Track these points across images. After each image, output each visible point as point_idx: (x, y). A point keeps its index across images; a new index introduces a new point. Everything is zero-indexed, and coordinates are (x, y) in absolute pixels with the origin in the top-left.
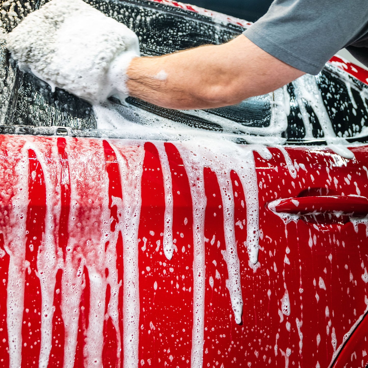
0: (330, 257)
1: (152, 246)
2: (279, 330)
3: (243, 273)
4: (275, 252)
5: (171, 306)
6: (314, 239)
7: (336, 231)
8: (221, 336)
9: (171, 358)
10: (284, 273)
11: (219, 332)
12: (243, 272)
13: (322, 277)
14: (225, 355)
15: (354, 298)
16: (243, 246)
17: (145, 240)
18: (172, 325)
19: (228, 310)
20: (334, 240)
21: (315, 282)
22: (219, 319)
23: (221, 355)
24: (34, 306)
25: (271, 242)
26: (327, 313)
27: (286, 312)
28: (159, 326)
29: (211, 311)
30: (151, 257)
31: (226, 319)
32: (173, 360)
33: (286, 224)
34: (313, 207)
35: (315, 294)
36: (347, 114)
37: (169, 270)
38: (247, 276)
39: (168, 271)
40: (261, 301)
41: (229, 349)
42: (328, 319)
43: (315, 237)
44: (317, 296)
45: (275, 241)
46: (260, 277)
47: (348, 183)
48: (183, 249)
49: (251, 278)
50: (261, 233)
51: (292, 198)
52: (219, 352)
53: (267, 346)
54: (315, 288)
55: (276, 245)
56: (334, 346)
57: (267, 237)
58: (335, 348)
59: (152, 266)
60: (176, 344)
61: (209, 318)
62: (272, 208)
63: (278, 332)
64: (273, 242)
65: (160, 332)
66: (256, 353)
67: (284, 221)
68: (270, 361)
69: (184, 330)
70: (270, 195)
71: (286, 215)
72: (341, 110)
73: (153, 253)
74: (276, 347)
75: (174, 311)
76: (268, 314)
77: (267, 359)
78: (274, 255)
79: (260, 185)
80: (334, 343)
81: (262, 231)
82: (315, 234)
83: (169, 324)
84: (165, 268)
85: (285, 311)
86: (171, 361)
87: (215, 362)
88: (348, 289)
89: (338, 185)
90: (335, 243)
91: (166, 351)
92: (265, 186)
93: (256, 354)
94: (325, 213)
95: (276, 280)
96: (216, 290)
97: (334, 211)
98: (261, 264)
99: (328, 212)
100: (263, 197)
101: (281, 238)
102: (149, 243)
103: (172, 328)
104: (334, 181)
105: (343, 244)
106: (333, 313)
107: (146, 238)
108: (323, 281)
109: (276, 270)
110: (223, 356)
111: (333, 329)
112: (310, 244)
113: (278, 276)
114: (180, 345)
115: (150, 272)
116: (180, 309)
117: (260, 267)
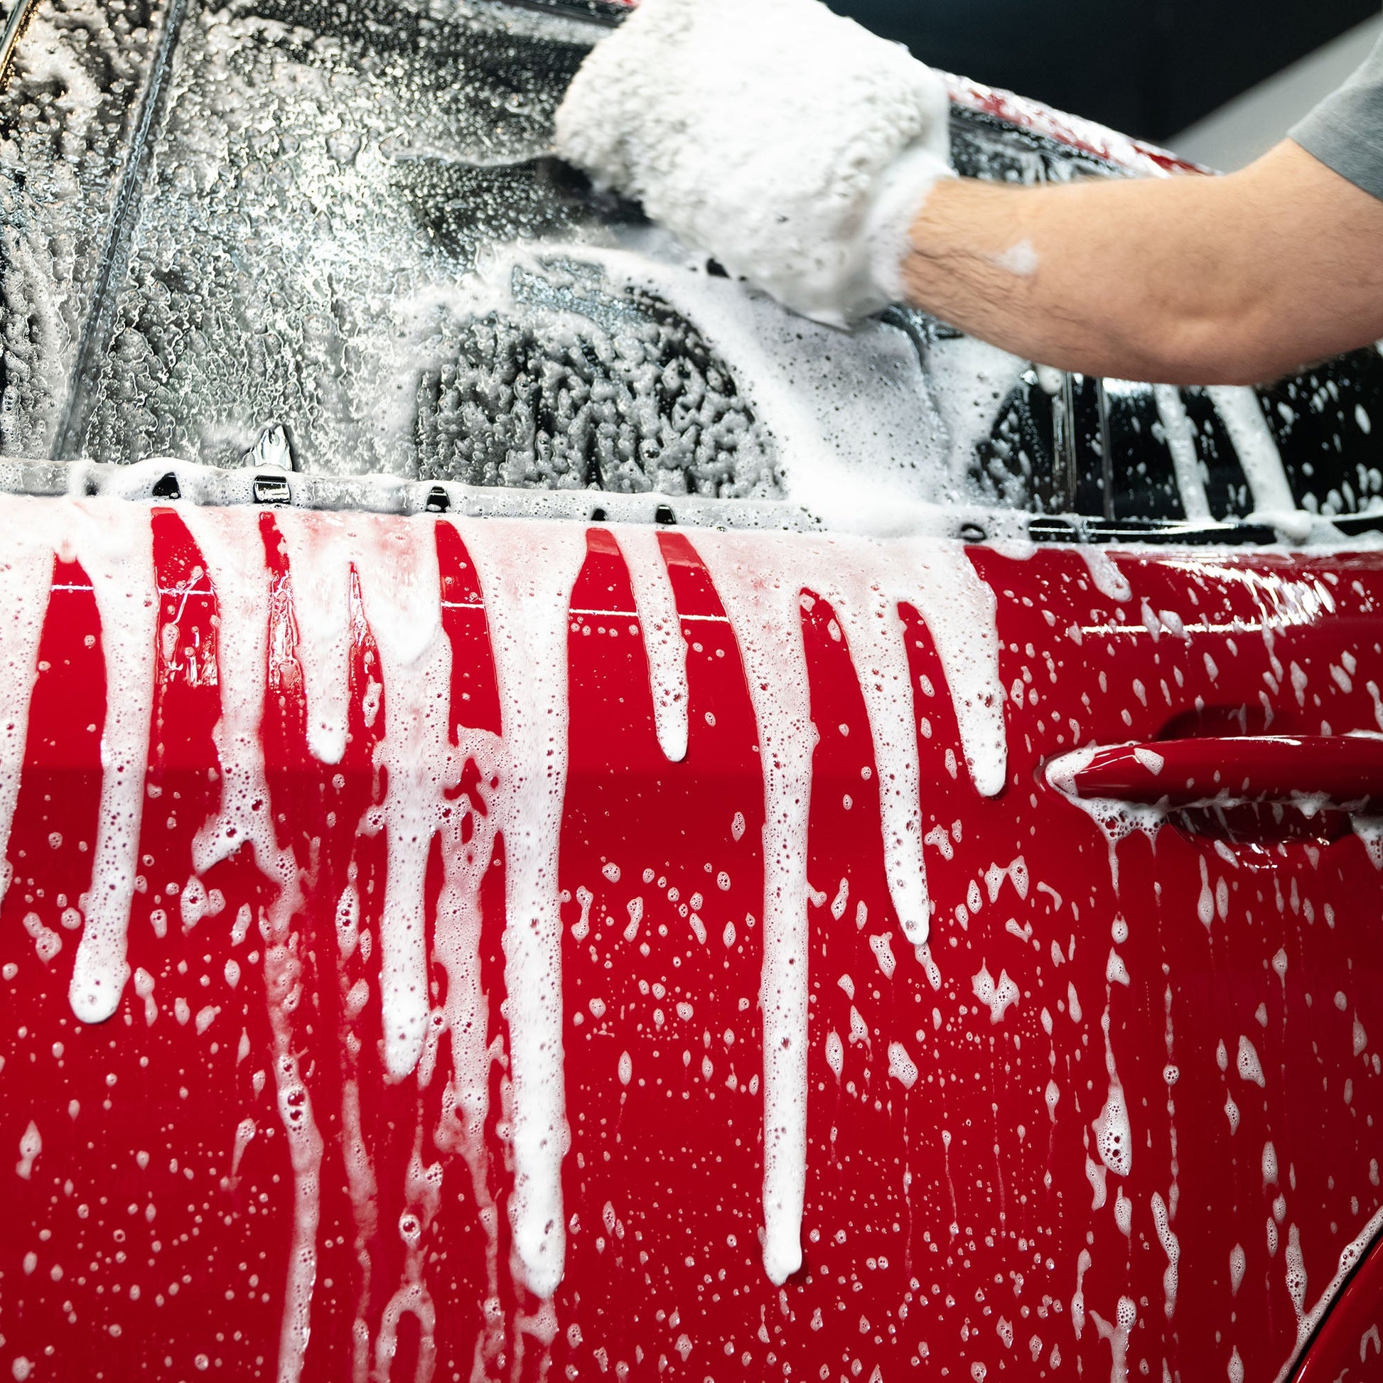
0: (1280, 963)
1: (610, 921)
2: (1090, 1238)
3: (953, 1025)
4: (1072, 947)
5: (684, 1150)
6: (1218, 897)
7: (1300, 866)
8: (871, 1264)
9: (684, 1345)
10: (1105, 1021)
11: (862, 1246)
12: (952, 1020)
13: (1250, 1038)
14: (887, 1337)
15: (1370, 1120)
16: (951, 922)
17: (585, 897)
18: (689, 1221)
19: (897, 1161)
20: (1295, 902)
21: (1225, 1055)
22: (862, 1197)
23: (872, 1334)
24: (169, 1146)
25: (1057, 907)
26: (1269, 1166)
27: (1116, 1159)
28: (638, 1224)
29: (834, 1165)
30: (608, 965)
31: (890, 1197)
32: (692, 1353)
33: (1112, 841)
34: (1217, 777)
35: (1225, 1102)
36: (1336, 427)
37: (675, 1013)
38: (969, 1036)
39: (671, 1016)
40: (1021, 1130)
41: (904, 1311)
42: (1273, 1192)
43: (1222, 889)
44: (1231, 1109)
45: (1074, 905)
46: (1017, 1039)
47: (1345, 684)
48: (729, 935)
49: (985, 1043)
50: (1020, 871)
51: (1134, 743)
52: (865, 1326)
53: (1047, 1300)
54: (1223, 1078)
55: (1077, 918)
56: (1297, 1294)
57: (1042, 887)
58: (1298, 1302)
59: (610, 997)
60: (701, 1293)
61: (826, 1194)
62: (1061, 780)
63: (1085, 1245)
64: (1066, 906)
65: (644, 1246)
66: (1005, 1330)
67: (1107, 832)
68: (1055, 1360)
69: (732, 1241)
70: (1053, 728)
71: (1114, 808)
72: (1313, 412)
73: (617, 947)
74: (1078, 1302)
75: (694, 1166)
76: (1048, 1179)
77: (1046, 1353)
78: (1071, 957)
79: (1013, 694)
80: (1297, 1285)
81: (1023, 866)
82: (1221, 878)
83: (676, 1216)
84: (662, 1004)
85: (1110, 1155)
86: (685, 1357)
87: (850, 1362)
88: (1349, 1084)
89: (1308, 691)
90: (1297, 913)
91: (663, 1316)
92: (1033, 697)
93: (1003, 1334)
94: (1260, 799)
95: (1078, 1053)
96: (851, 1087)
97: (1294, 793)
98: (1022, 991)
99: (1271, 797)
100: (1027, 737)
101: (1094, 889)
102: (600, 911)
103: (689, 1231)
104: (1293, 678)
105: (1329, 915)
106: (1292, 1174)
107: (589, 889)
108: (1254, 1053)
109: (1076, 1012)
110: (878, 1340)
111: (1294, 1232)
112: (1205, 911)
113: (1085, 1038)
114: (717, 1298)
115: (605, 1018)
116: (719, 1159)
117: (1017, 1004)
